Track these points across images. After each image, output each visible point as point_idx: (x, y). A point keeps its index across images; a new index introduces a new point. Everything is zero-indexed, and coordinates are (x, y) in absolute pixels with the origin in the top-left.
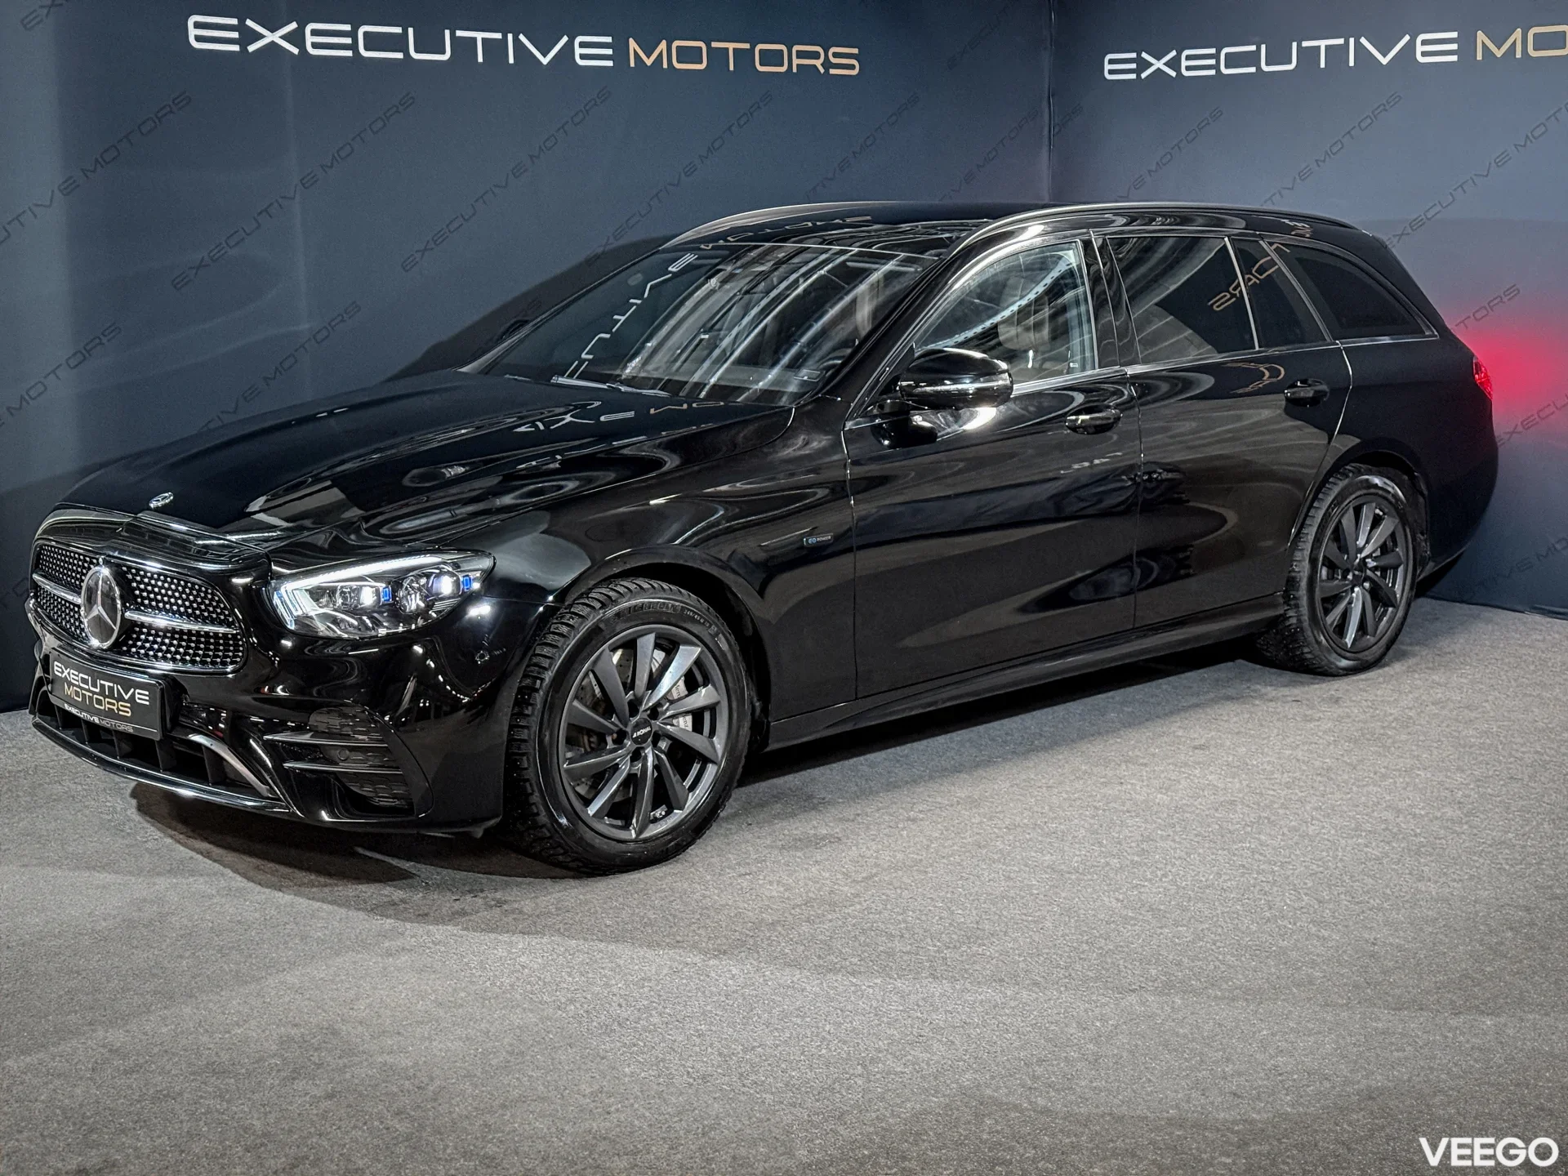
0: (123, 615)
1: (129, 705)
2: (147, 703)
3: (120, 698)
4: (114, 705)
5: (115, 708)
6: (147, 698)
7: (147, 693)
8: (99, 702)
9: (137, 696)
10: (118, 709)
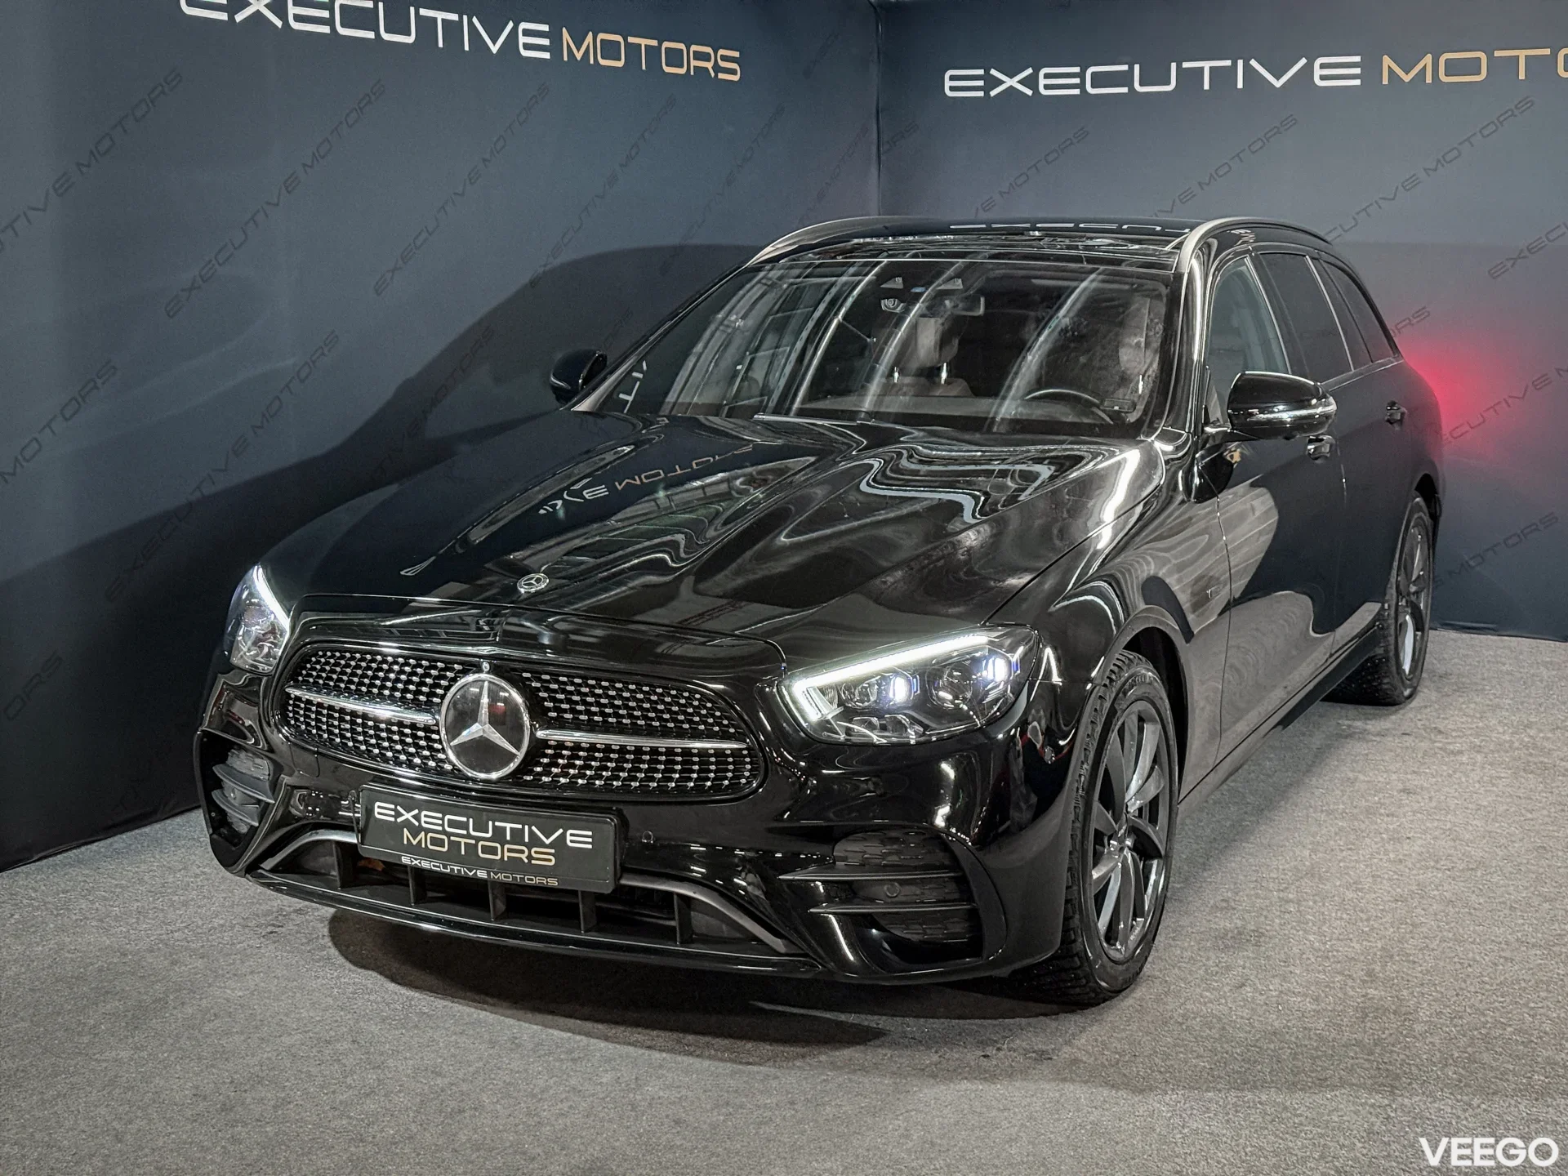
0: (532, 734)
1: (553, 851)
2: (590, 846)
3: (535, 842)
4: (522, 852)
5: (524, 857)
6: (590, 840)
7: (590, 833)
8: (493, 851)
9: (569, 838)
10: (530, 857)
